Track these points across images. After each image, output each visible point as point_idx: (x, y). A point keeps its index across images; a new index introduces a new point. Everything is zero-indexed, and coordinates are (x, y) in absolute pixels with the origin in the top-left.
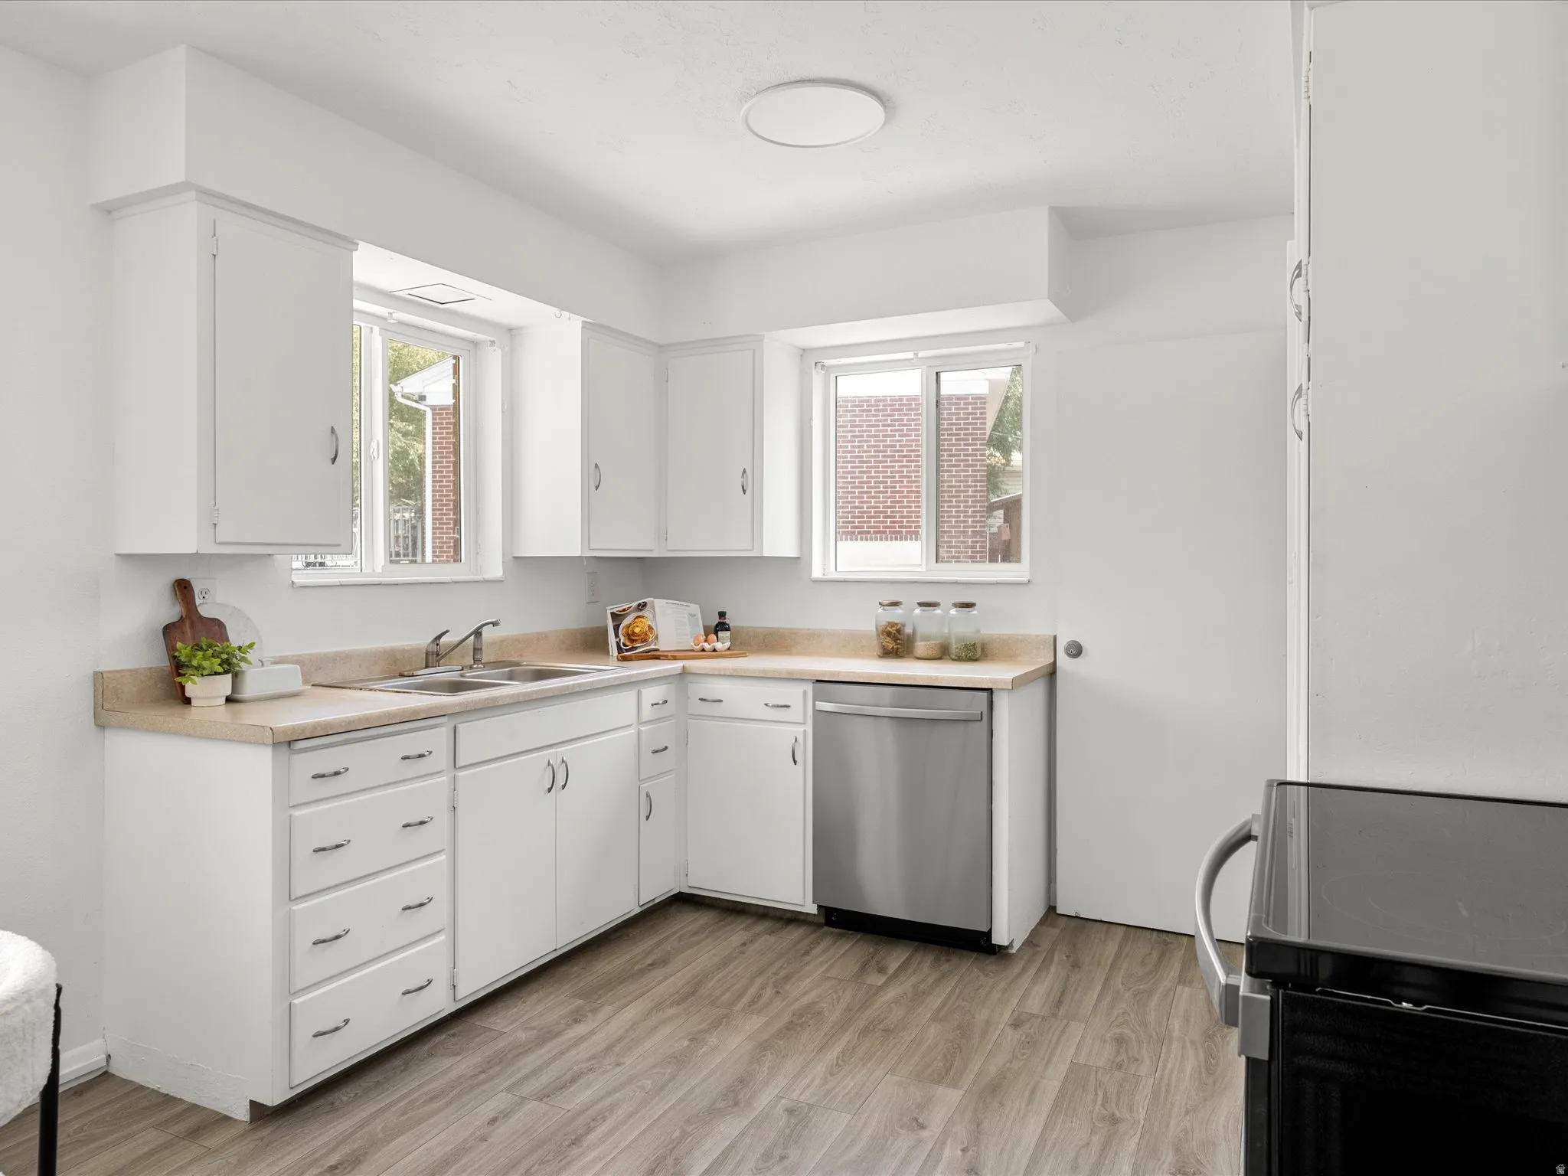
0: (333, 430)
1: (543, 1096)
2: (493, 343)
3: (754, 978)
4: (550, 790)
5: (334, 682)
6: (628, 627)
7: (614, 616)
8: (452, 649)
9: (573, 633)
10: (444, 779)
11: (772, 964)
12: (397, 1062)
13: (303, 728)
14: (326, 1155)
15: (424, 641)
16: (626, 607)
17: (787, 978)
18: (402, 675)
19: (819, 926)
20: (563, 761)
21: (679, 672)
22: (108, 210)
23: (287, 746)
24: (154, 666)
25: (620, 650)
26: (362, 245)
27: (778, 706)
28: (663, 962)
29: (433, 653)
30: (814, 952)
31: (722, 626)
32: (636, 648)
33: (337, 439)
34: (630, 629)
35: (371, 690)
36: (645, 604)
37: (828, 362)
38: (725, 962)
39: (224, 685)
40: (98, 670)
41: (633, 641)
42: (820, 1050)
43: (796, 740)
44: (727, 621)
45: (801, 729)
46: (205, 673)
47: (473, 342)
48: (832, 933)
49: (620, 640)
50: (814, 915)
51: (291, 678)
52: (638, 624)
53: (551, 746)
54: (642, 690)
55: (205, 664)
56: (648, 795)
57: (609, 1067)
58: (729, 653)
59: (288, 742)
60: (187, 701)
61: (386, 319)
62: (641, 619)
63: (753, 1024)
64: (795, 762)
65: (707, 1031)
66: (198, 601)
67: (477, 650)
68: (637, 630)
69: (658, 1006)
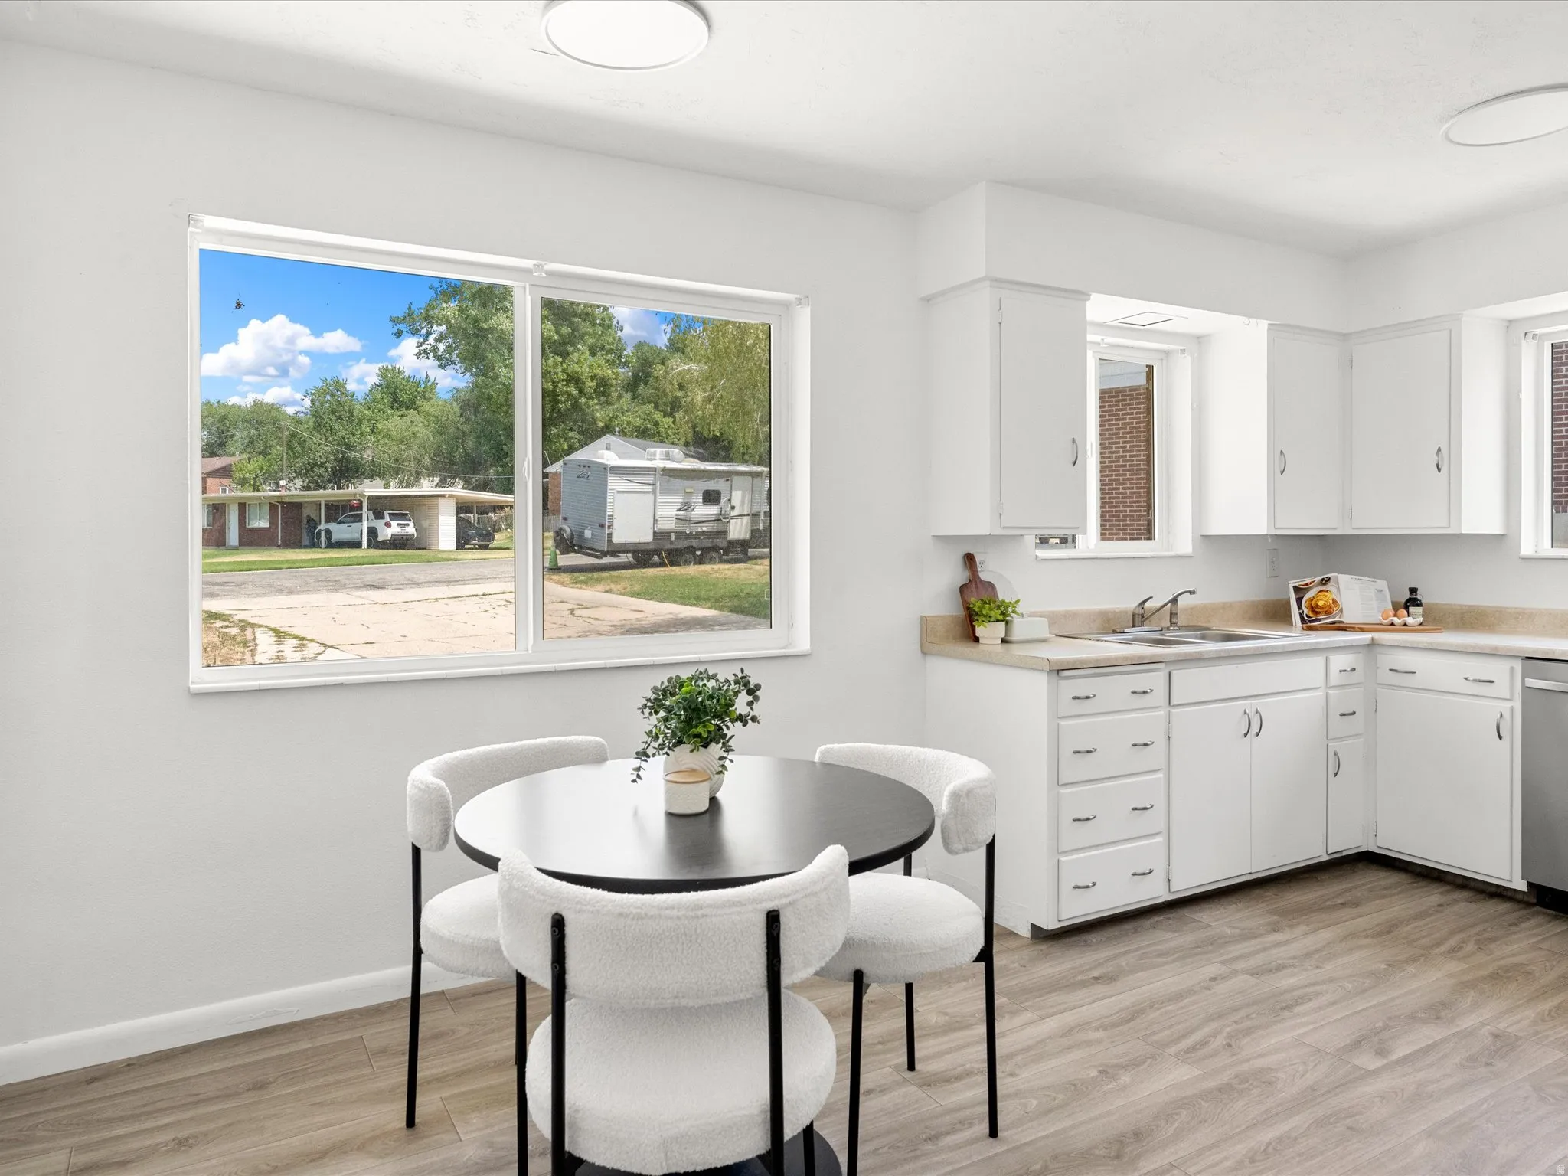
0: (1074, 441)
1: (1255, 973)
2: (1183, 351)
3: (1453, 933)
4: (1246, 735)
5: (1066, 634)
6: (1311, 600)
7: (1297, 589)
8: (1155, 613)
9: (1254, 605)
10: (1161, 713)
11: (1473, 926)
12: (1128, 926)
13: (1068, 662)
14: (1091, 969)
15: (1132, 605)
16: (1309, 581)
17: (1492, 940)
18: (1115, 632)
19: (1529, 905)
20: (1257, 712)
21: (1368, 643)
22: (928, 300)
23: (1056, 672)
24: (954, 614)
25: (1303, 620)
26: (1094, 296)
27: (1480, 681)
28: (1356, 904)
29: (1139, 615)
30: (1523, 925)
31: (1413, 602)
32: (1320, 620)
33: (1077, 446)
34: (1313, 602)
35: (1098, 640)
36: (1329, 579)
37: (1539, 331)
38: (1420, 916)
39: (1000, 629)
40: (923, 615)
41: (1316, 613)
42: (1528, 1001)
43: (1501, 716)
44: (1419, 597)
45: (1508, 704)
46: (992, 620)
47: (1165, 352)
48: (1544, 914)
49: (1303, 612)
50: (1524, 892)
51: (1041, 629)
52: (1321, 597)
53: (1246, 698)
54: (1331, 657)
55: (992, 613)
56: (1336, 754)
57: (1309, 967)
58: (1421, 628)
59: (1058, 671)
60: (977, 640)
61: (1099, 344)
62: (1324, 593)
63: (1454, 966)
64: (1500, 738)
65: (1406, 961)
66: (979, 569)
67: (1173, 615)
68: (1321, 603)
69: (1353, 935)
